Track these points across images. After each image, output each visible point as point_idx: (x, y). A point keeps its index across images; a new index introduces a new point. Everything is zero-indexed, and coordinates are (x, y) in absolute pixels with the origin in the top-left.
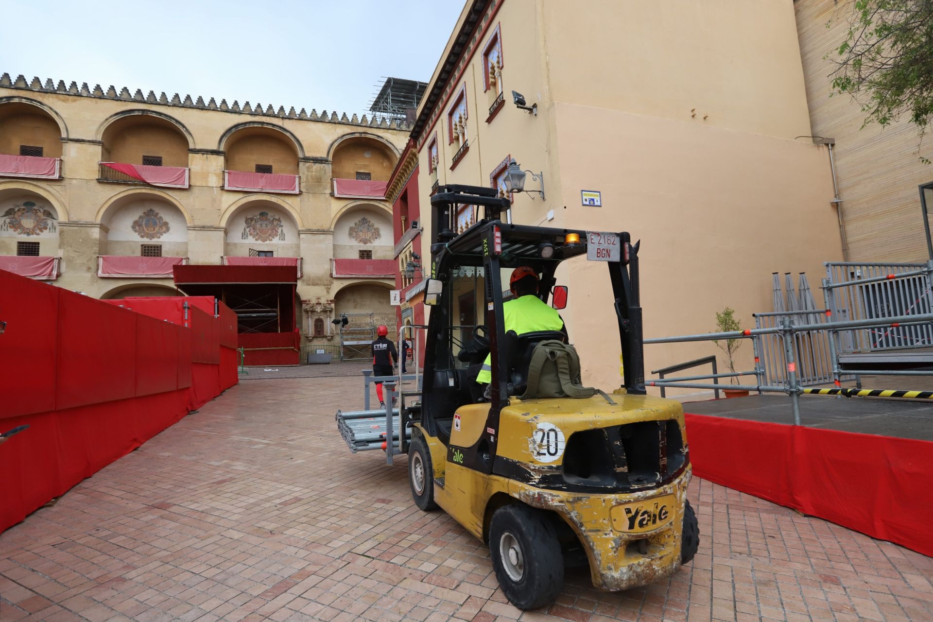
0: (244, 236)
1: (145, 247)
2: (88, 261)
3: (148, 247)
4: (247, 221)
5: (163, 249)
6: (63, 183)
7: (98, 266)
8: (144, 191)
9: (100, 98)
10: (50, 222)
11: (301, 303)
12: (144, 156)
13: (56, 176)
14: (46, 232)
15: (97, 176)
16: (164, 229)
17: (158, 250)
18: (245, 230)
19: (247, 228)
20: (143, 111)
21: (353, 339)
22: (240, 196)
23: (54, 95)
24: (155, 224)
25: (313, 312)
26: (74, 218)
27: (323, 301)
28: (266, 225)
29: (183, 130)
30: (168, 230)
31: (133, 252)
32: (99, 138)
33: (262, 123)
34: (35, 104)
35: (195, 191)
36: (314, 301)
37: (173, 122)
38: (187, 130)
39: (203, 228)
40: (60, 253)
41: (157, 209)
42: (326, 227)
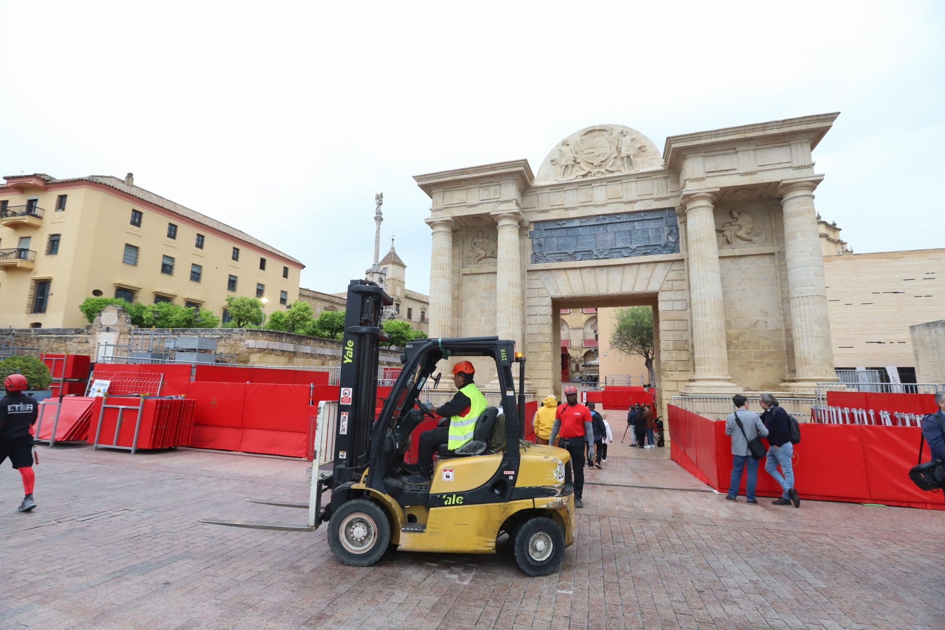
11: (570, 357)
25: (575, 361)
27: (579, 357)
42: (580, 326)
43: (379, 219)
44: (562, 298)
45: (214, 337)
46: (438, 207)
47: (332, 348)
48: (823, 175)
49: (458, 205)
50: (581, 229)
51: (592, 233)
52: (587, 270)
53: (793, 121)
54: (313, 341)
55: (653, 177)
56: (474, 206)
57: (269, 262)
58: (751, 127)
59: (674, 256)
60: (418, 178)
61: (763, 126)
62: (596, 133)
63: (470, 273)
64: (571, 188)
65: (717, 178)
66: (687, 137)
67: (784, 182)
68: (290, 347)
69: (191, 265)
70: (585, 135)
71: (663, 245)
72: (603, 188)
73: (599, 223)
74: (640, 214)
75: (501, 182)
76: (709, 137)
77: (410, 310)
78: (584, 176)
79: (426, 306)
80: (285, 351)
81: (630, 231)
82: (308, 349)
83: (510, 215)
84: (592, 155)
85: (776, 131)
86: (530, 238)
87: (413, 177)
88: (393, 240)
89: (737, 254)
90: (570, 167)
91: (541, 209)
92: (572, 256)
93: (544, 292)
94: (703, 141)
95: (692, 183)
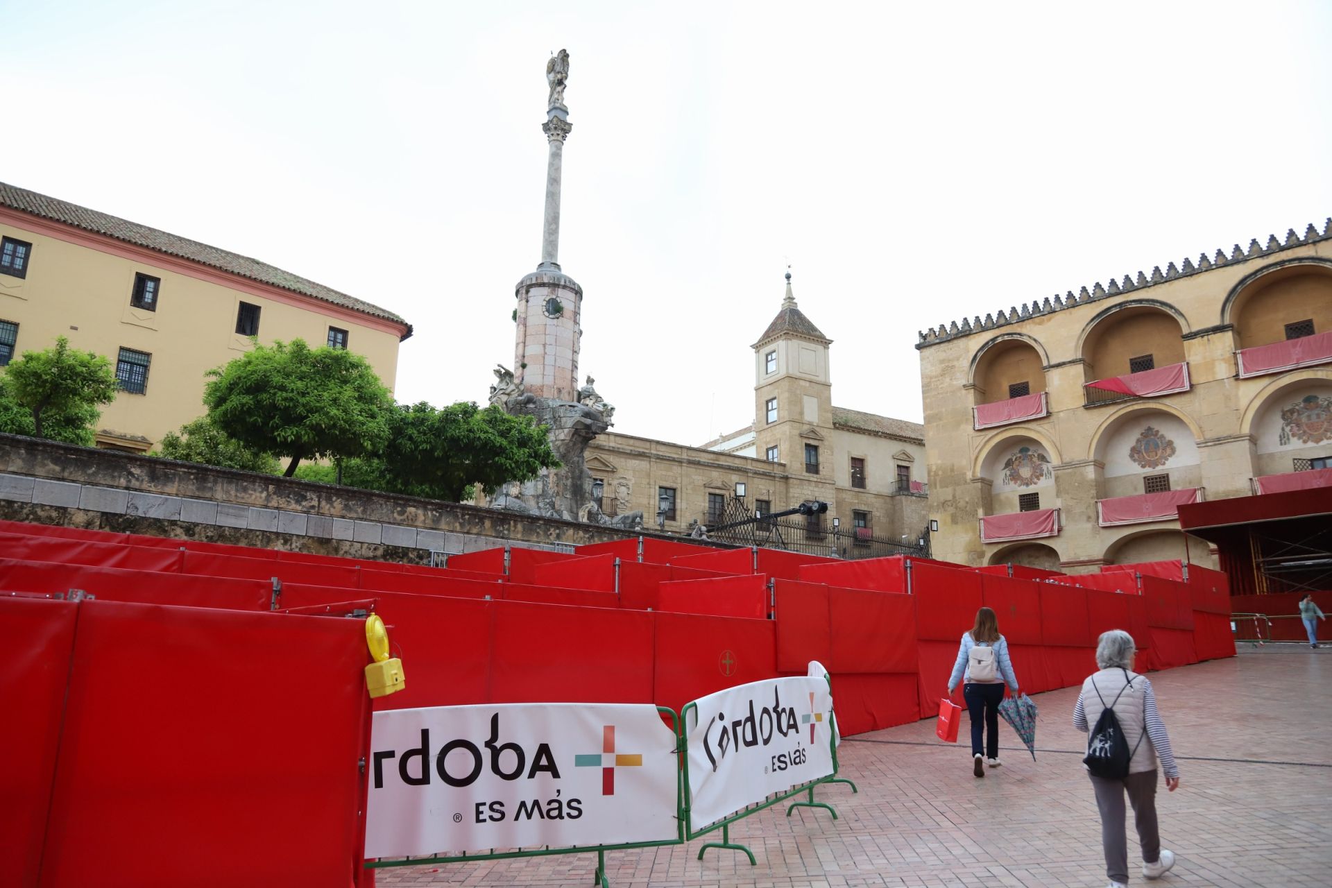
0: (1284, 439)
1: (1148, 480)
2: (1087, 509)
3: (1152, 479)
4: (1285, 416)
5: (1172, 479)
6: (1052, 419)
7: (1097, 512)
8: (1136, 407)
9: (1073, 307)
10: (1044, 466)
12: (1131, 360)
13: (1044, 414)
14: (1042, 479)
15: (1083, 402)
16: (1169, 451)
17: (1164, 481)
18: (1283, 429)
19: (1287, 425)
20: (1120, 304)
22: (1266, 381)
23: (1030, 321)
24: (1157, 446)
26: (1067, 459)
28: (1318, 416)
29: (1171, 312)
30: (1173, 451)
31: (1136, 489)
32: (1079, 356)
33: (1283, 262)
34: (1016, 337)
35: (1200, 391)
37: (1158, 306)
38: (1177, 311)
39: (1218, 441)
40: (1058, 504)
41: (1157, 425)
43: (558, 127)
77: (858, 464)
79: (911, 449)
88: (788, 277)
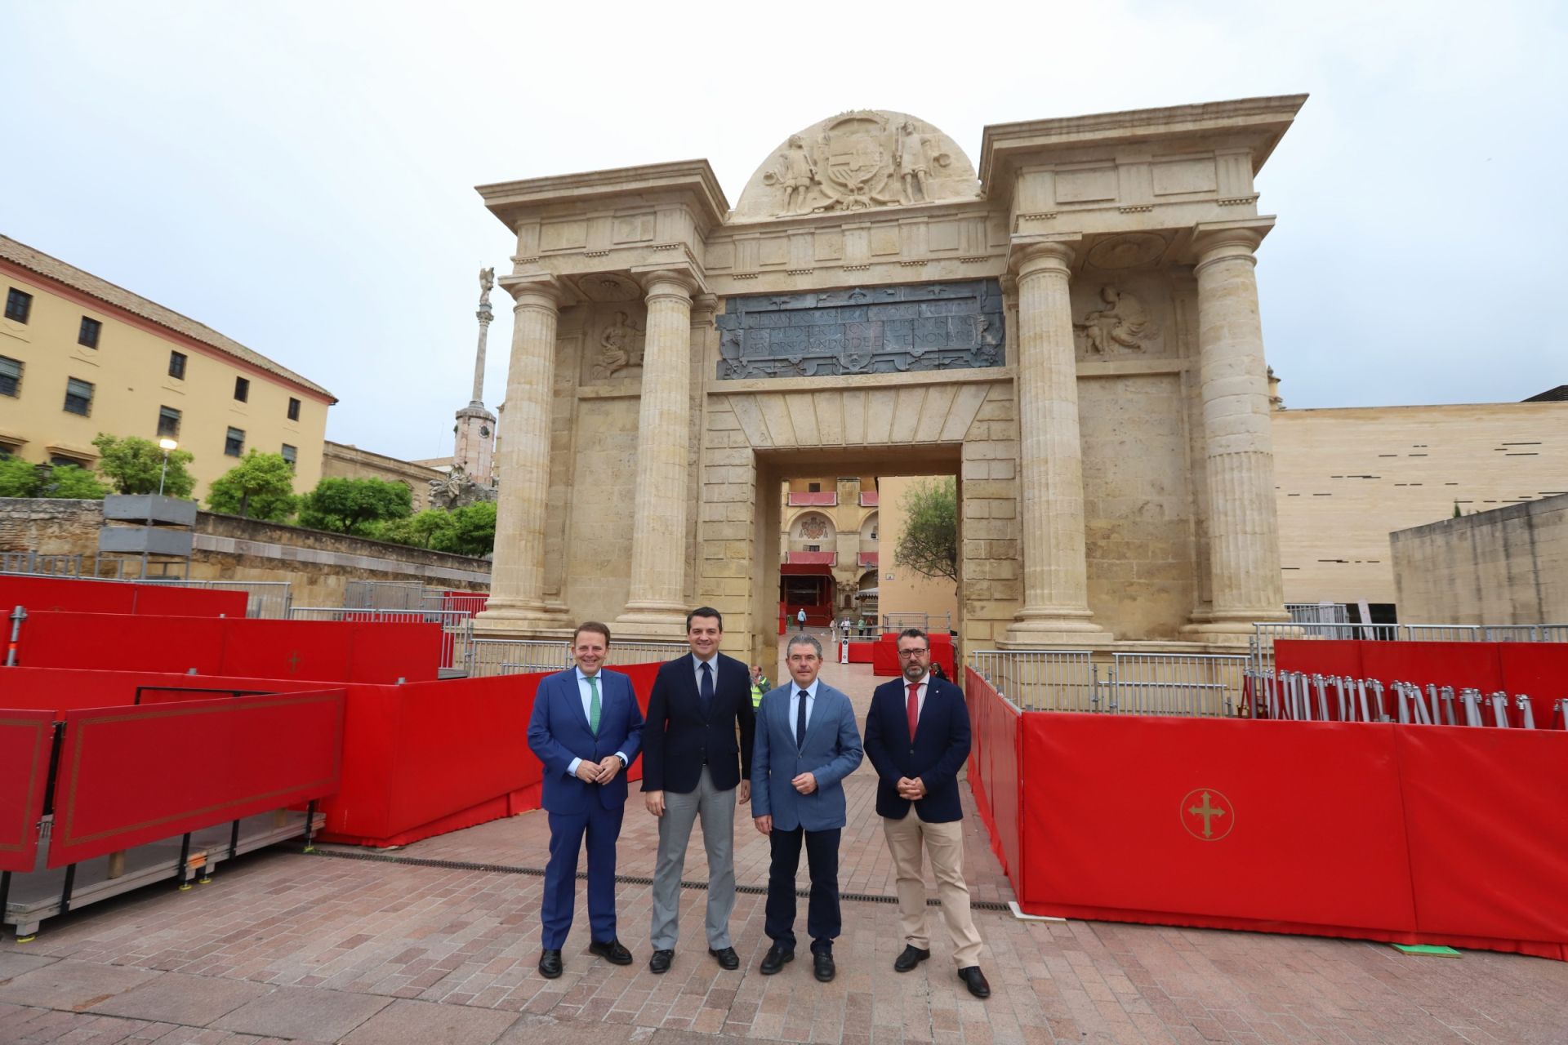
0: (801, 535)
4: (804, 525)
11: (836, 583)
18: (801, 530)
19: (803, 528)
21: (871, 611)
22: (798, 509)
25: (844, 590)
27: (851, 583)
28: (816, 527)
36: (845, 583)
42: (854, 530)
43: (485, 316)
44: (775, 450)
45: (34, 516)
46: (528, 255)
47: (337, 550)
48: (1274, 218)
49: (569, 251)
50: (818, 314)
51: (840, 322)
52: (826, 395)
53: (1221, 108)
54: (288, 535)
55: (960, 216)
56: (600, 254)
57: (256, 385)
58: (1144, 116)
59: (993, 373)
60: (486, 191)
61: (1167, 113)
62: (855, 126)
63: (593, 395)
64: (800, 231)
65: (1079, 215)
66: (1024, 128)
67: (1201, 228)
68: (228, 545)
69: (66, 380)
70: (834, 128)
71: (974, 351)
72: (864, 234)
73: (852, 302)
74: (931, 288)
75: (656, 208)
76: (1065, 131)
78: (827, 208)
80: (211, 552)
81: (913, 320)
82: (275, 551)
83: (671, 274)
84: (846, 168)
85: (1189, 126)
86: (716, 329)
87: (477, 188)
89: (1112, 373)
90: (802, 189)
91: (740, 270)
92: (798, 368)
93: (739, 438)
94: (1054, 139)
95: (1030, 224)
